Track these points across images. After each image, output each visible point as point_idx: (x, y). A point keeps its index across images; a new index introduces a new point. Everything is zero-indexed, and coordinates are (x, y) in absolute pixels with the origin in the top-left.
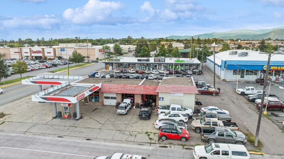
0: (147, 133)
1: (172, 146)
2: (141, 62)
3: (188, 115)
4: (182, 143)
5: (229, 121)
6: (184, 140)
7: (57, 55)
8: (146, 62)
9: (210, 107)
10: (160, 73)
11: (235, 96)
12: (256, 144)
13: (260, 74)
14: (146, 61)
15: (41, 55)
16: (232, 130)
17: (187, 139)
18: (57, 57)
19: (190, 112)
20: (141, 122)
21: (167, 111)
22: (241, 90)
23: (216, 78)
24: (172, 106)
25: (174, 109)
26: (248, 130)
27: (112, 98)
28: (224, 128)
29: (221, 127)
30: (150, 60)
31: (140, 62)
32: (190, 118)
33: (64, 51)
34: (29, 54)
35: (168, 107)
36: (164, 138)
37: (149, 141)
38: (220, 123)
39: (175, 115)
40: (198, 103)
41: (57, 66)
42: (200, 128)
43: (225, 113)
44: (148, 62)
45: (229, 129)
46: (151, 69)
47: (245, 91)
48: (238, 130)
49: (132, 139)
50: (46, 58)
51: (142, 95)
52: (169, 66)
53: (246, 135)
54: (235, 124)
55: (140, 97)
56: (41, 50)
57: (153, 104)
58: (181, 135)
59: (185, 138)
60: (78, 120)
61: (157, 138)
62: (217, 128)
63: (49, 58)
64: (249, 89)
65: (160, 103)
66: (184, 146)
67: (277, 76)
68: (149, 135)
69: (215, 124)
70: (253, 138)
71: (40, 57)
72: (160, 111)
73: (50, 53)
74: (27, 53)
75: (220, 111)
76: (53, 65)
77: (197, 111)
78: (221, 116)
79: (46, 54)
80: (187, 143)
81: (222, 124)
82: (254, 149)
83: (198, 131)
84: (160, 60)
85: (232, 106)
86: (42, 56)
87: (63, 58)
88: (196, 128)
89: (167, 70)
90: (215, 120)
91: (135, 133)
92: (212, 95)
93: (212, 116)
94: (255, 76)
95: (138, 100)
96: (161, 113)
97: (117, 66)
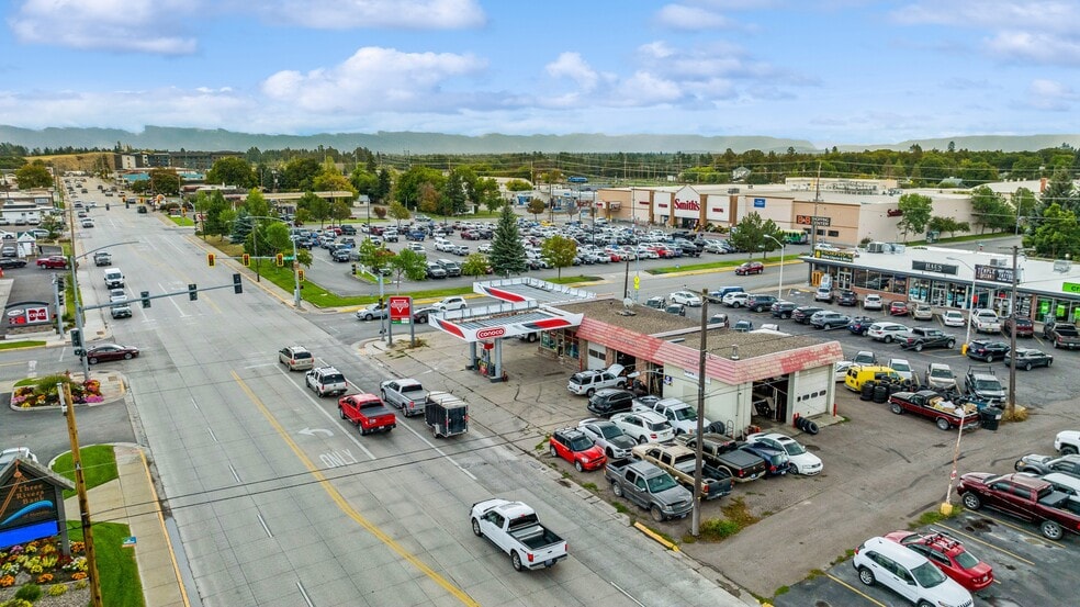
2: (926, 273)
8: (942, 275)
14: (943, 272)
15: (695, 214)
27: (601, 356)
30: (959, 271)
31: (919, 272)
33: (763, 206)
34: (668, 211)
37: (531, 449)
41: (698, 256)
44: (949, 276)
46: (963, 305)
50: (707, 226)
52: (1039, 304)
56: (699, 201)
60: (493, 381)
63: (715, 225)
68: (546, 441)
73: (721, 211)
74: (666, 206)
76: (685, 251)
79: (711, 215)
84: (997, 275)
97: (848, 276)
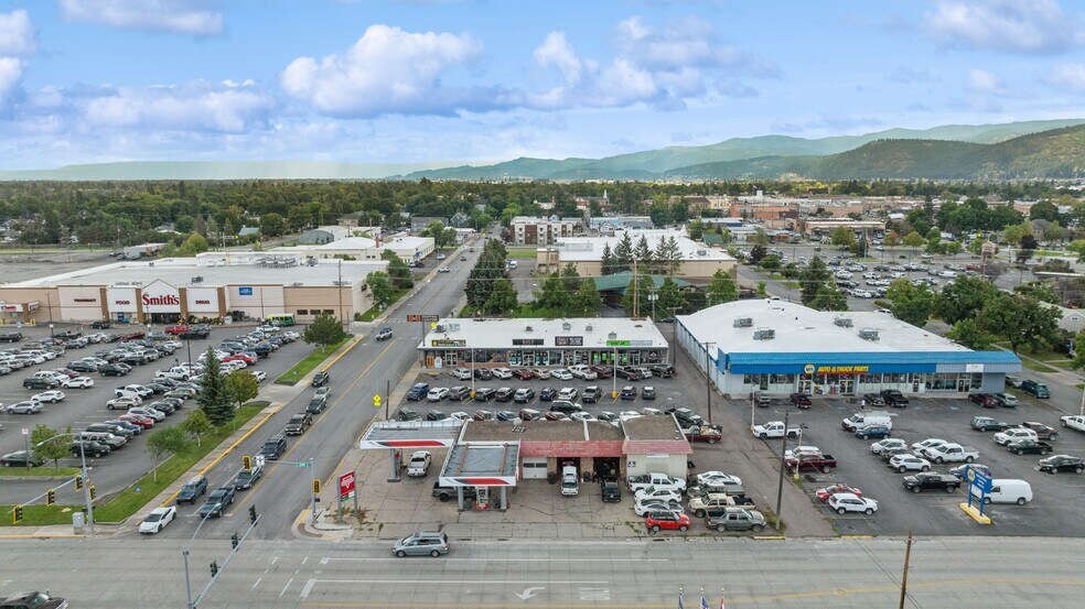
0: (627, 523)
1: (671, 538)
2: (523, 347)
3: (680, 489)
4: (682, 533)
5: (742, 496)
6: (684, 528)
7: (228, 308)
8: (534, 347)
9: (712, 473)
10: (575, 376)
11: (750, 443)
12: (777, 527)
13: (798, 380)
14: (535, 344)
15: (175, 308)
16: (747, 510)
17: (688, 527)
18: (229, 314)
19: (682, 484)
20: (608, 506)
21: (646, 486)
22: (760, 429)
23: (712, 394)
24: (654, 476)
25: (657, 482)
26: (768, 508)
27: (539, 465)
28: (736, 508)
29: (732, 508)
31: (518, 346)
32: (684, 493)
33: (251, 294)
34: (132, 308)
35: (646, 479)
36: (656, 528)
37: (636, 534)
38: (730, 500)
39: (662, 493)
40: (691, 465)
42: (702, 510)
43: (735, 484)
44: (539, 346)
45: (742, 508)
46: (547, 363)
47: (767, 431)
48: (755, 509)
49: (611, 533)
50: (190, 319)
51: (595, 459)
52: (592, 355)
53: (765, 515)
54: (750, 501)
55: (592, 462)
56: (177, 295)
57: (613, 471)
58: (680, 523)
59: (686, 525)
60: (505, 511)
61: (645, 530)
62: (728, 509)
63: (201, 317)
64: (774, 428)
65: (631, 472)
66: (685, 537)
67: (833, 384)
68: (632, 526)
69: (724, 503)
70: (774, 519)
71: (174, 318)
72: (635, 486)
73: (207, 302)
74: (127, 303)
75: (727, 480)
77: (691, 482)
78: (731, 489)
79: (193, 308)
80: (688, 533)
81: (733, 502)
82: (774, 533)
83: (700, 515)
84: (569, 341)
85: (745, 466)
86: (179, 311)
87: (248, 317)
88: (697, 510)
89: (593, 369)
90: (722, 496)
91: (612, 525)
92: (708, 442)
93: (717, 490)
94: (790, 386)
95: (588, 467)
96: (638, 489)
97: (454, 356)
